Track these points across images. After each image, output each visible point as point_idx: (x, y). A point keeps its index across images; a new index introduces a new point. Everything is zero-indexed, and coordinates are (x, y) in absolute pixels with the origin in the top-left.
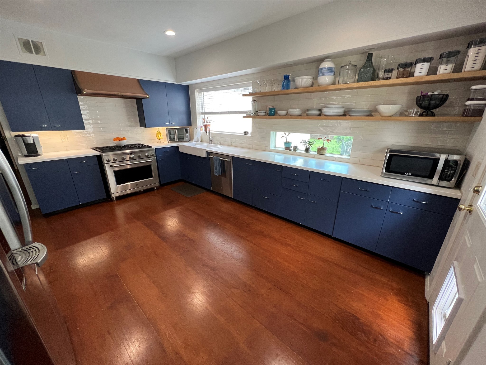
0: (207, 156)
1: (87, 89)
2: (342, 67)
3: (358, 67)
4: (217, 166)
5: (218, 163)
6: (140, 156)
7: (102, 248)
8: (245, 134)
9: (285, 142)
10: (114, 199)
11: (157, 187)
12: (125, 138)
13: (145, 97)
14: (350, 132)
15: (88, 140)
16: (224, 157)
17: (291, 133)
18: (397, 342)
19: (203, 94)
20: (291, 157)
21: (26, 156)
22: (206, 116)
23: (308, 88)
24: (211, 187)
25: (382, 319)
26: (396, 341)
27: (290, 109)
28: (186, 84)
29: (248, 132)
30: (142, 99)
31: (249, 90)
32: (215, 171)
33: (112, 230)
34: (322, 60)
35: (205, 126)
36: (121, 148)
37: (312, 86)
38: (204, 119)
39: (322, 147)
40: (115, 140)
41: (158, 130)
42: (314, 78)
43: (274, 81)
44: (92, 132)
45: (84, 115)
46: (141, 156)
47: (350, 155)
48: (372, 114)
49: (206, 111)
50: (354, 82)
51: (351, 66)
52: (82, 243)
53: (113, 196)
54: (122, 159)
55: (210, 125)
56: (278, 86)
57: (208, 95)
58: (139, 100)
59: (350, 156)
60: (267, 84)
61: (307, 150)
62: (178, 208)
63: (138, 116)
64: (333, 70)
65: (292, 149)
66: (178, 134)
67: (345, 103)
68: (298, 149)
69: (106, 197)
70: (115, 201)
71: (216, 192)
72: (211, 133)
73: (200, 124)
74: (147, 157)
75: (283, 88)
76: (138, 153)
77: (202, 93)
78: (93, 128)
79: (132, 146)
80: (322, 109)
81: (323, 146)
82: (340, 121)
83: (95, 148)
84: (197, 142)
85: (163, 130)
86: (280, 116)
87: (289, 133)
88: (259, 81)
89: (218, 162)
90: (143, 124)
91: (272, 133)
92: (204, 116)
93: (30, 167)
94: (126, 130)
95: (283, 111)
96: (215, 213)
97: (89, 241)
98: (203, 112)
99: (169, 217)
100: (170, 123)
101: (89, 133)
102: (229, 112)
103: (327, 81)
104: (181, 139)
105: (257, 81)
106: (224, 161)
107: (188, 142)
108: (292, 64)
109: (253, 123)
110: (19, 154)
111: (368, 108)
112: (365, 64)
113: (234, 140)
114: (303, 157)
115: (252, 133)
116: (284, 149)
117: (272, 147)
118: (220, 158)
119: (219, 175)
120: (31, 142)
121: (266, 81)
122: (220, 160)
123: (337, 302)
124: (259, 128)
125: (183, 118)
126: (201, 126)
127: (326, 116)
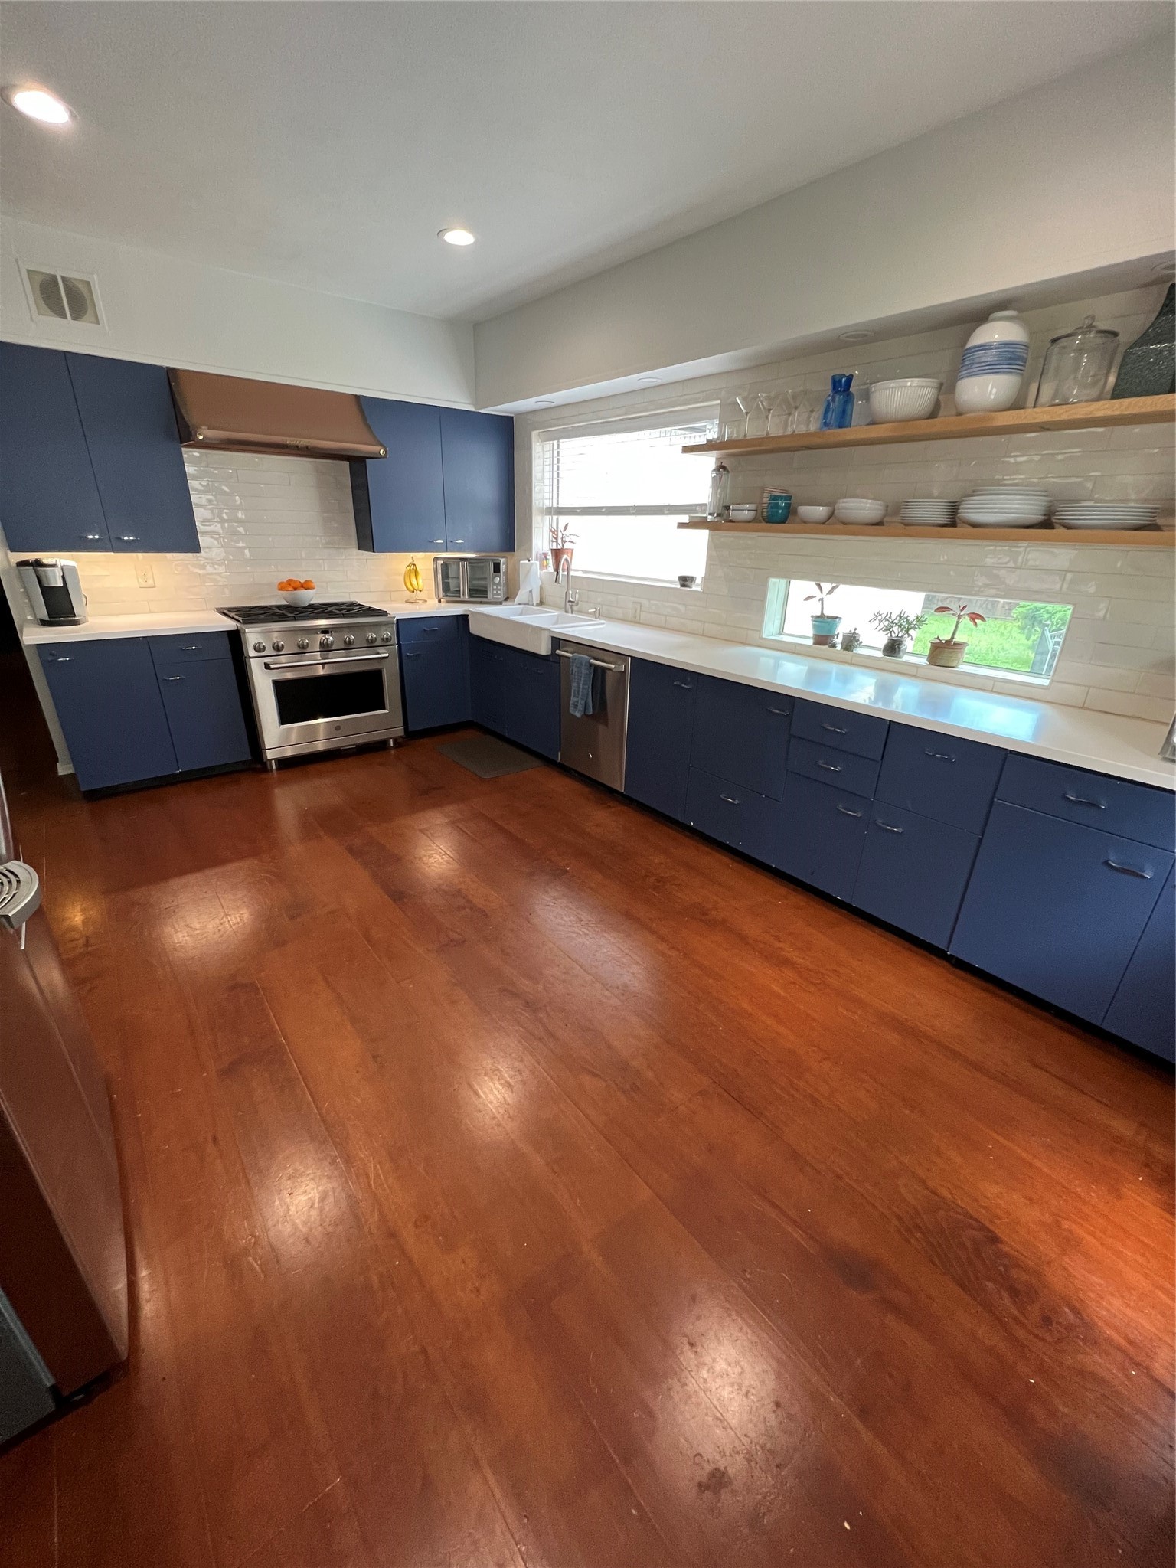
0: (553, 650)
1: (206, 428)
2: (1054, 341)
3: (1122, 338)
4: (581, 686)
5: (583, 675)
6: (349, 641)
7: (223, 903)
8: (683, 585)
9: (818, 617)
10: (271, 766)
11: (396, 740)
12: (311, 581)
13: (374, 453)
14: (1061, 588)
15: (207, 584)
16: (606, 659)
17: (842, 587)
18: (1131, 1343)
19: (558, 445)
20: (834, 668)
21: (44, 623)
22: (563, 520)
23: (918, 422)
24: (559, 753)
25: (1086, 1255)
26: (1126, 1338)
27: (845, 500)
28: (505, 412)
29: (692, 579)
30: (367, 460)
31: (705, 431)
32: (571, 702)
33: (255, 853)
34: (980, 314)
35: (557, 554)
36: (297, 611)
37: (933, 414)
38: (557, 531)
39: (948, 637)
40: (282, 587)
41: (411, 561)
42: (941, 385)
43: (795, 397)
44: (221, 562)
45: (200, 506)
46: (353, 642)
47: (1051, 673)
48: (1160, 521)
49: (565, 503)
50: (1099, 399)
51: (1094, 337)
52: (174, 883)
53: (270, 755)
54: (299, 646)
55: (572, 550)
56: (809, 417)
57: (571, 447)
58: (357, 463)
59: (1049, 677)
60: (769, 410)
61: (893, 648)
62: (450, 809)
63: (352, 516)
64: (1021, 352)
65: (839, 640)
66: (471, 579)
67: (1055, 480)
68: (861, 642)
69: (250, 758)
70: (275, 772)
71: (572, 769)
72: (572, 576)
73: (540, 545)
74: (370, 644)
75: (826, 425)
76: (344, 629)
77: (556, 441)
78: (222, 547)
79: (330, 609)
80: (963, 501)
81: (952, 638)
82: (1027, 547)
83: (226, 609)
84: (528, 604)
85: (424, 562)
86: (805, 523)
87: (834, 585)
88: (744, 400)
89: (584, 671)
90: (366, 541)
91: (776, 585)
92: (557, 519)
93: (52, 655)
94: (317, 557)
95: (818, 508)
96: (562, 835)
97: (191, 879)
98: (555, 505)
99: (421, 835)
100: (449, 539)
101: (213, 562)
102: (635, 507)
103: (992, 397)
104: (479, 593)
105: (737, 399)
106: (604, 669)
107: (501, 603)
108: (866, 335)
109: (713, 546)
110: (29, 618)
111: (1145, 501)
112: (1153, 325)
113: (645, 602)
114: (878, 672)
115: (705, 579)
116: (810, 642)
117: (769, 630)
118: (592, 661)
119: (585, 715)
120: (56, 583)
121: (768, 398)
122: (591, 665)
123: (929, 1170)
124: (731, 564)
125: (490, 524)
126: (545, 555)
127: (975, 525)
